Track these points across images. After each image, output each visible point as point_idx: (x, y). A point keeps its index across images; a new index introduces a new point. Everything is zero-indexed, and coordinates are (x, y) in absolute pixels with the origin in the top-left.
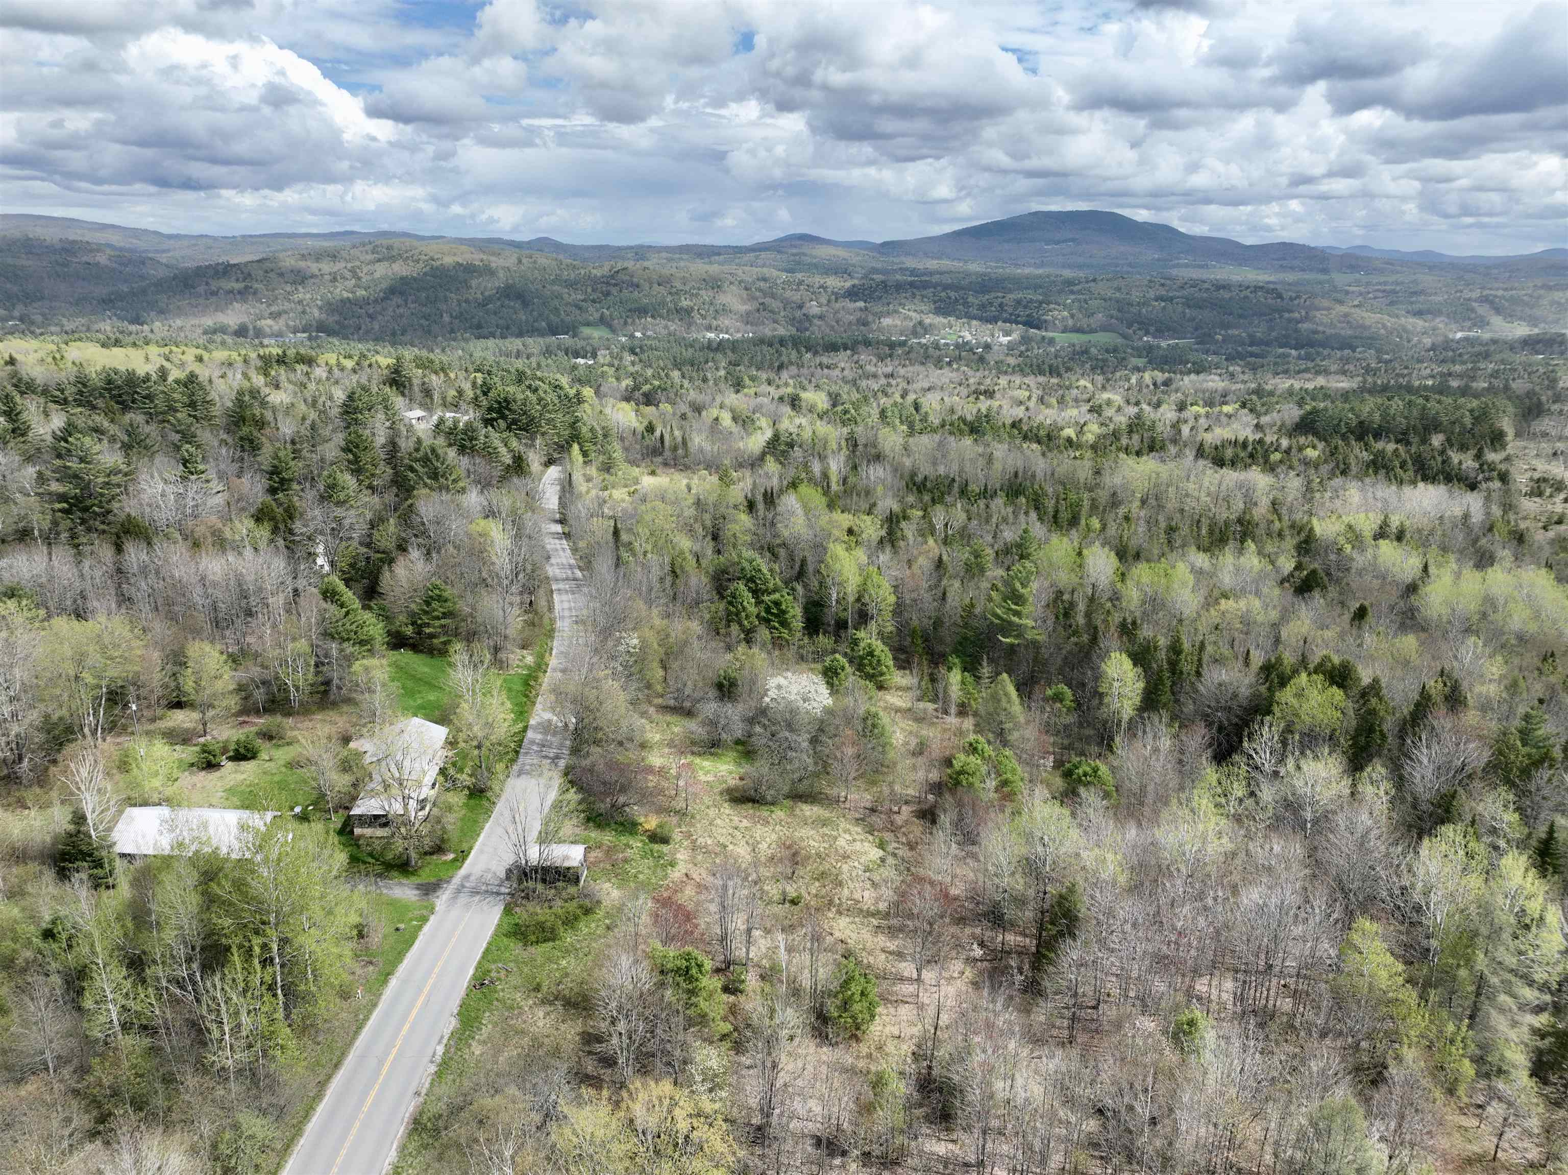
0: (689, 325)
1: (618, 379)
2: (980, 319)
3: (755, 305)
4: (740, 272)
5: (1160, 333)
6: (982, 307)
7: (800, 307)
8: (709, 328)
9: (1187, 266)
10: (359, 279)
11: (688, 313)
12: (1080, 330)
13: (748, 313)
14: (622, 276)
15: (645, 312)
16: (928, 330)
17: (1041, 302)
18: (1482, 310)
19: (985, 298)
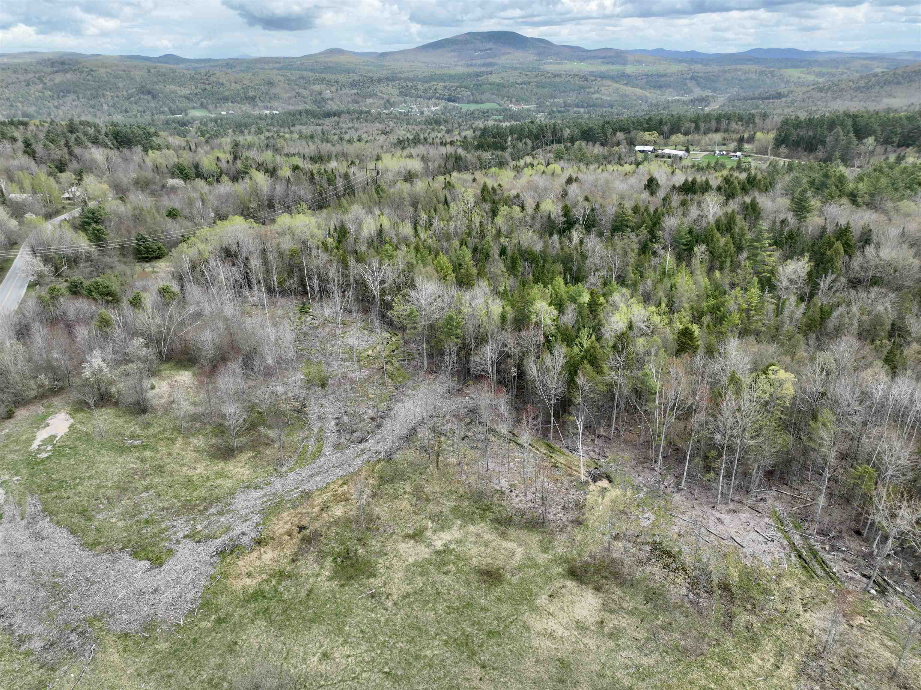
0: (254, 106)
2: (423, 98)
3: (294, 93)
4: (289, 74)
5: (518, 102)
6: (425, 91)
7: (320, 94)
8: (266, 108)
9: (551, 63)
10: (45, 84)
11: (253, 99)
12: (476, 102)
13: (289, 98)
14: (213, 79)
15: (228, 100)
16: (392, 105)
17: (457, 87)
18: (691, 84)
19: (426, 85)
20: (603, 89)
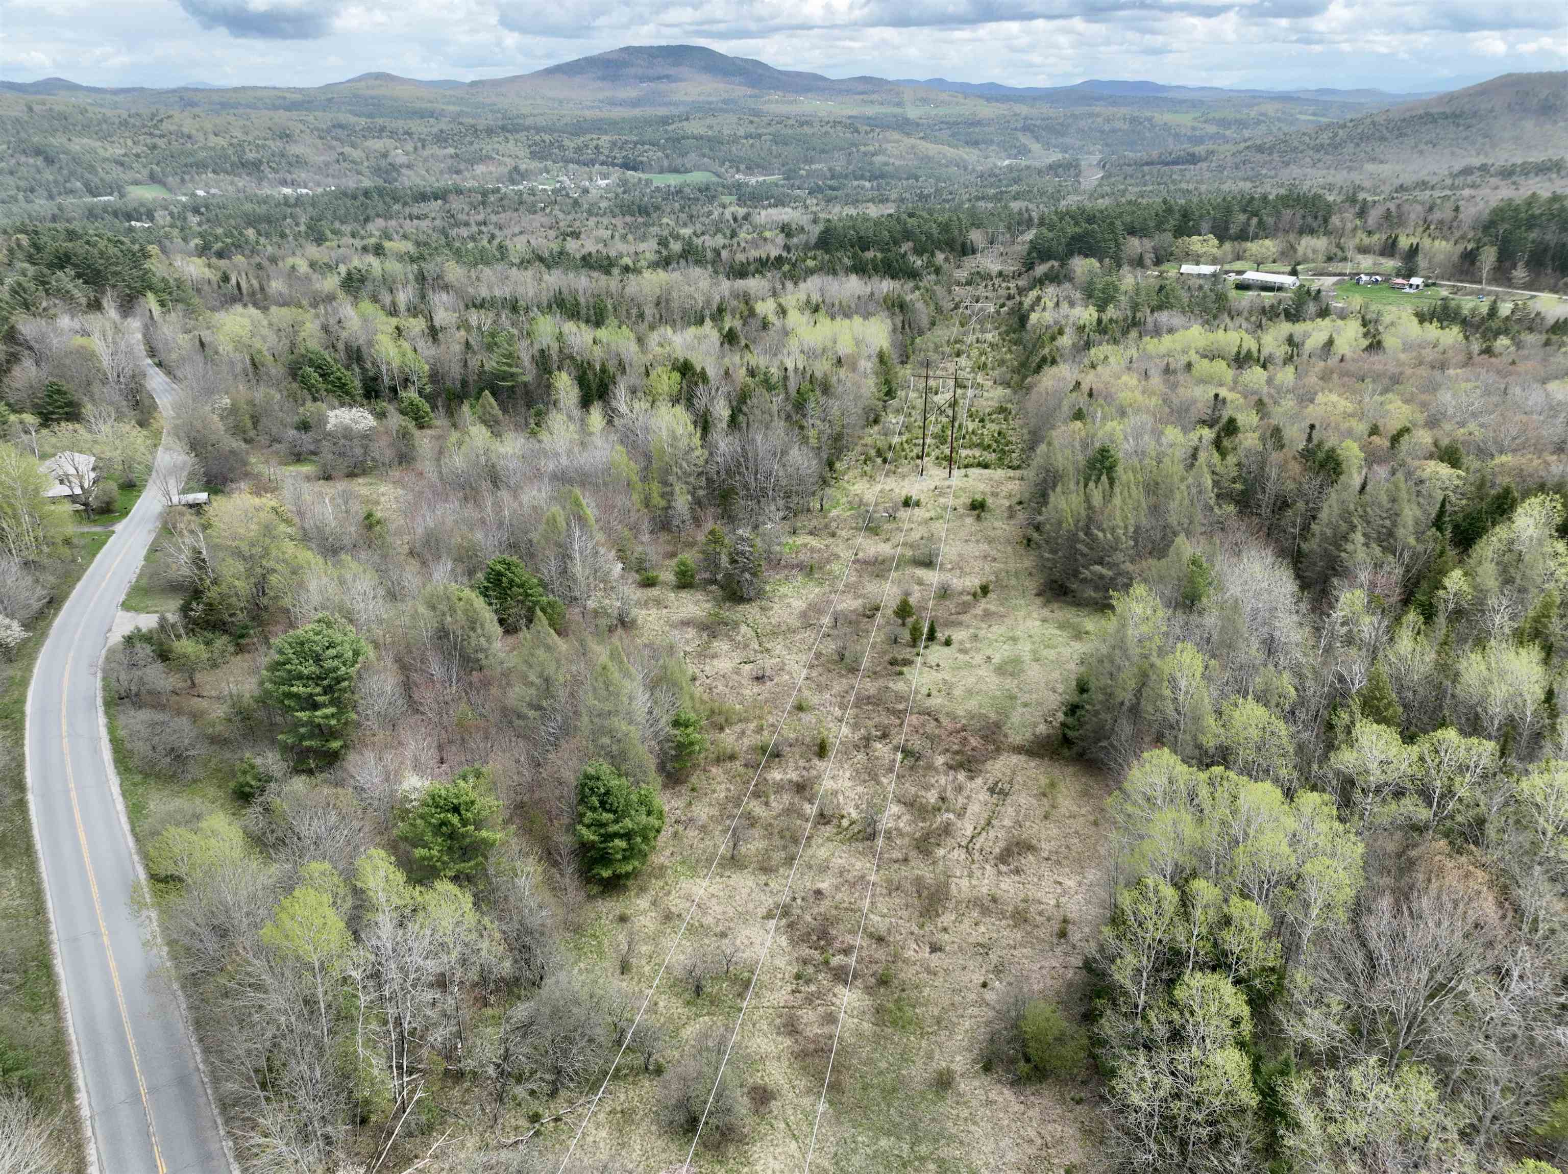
0: (261, 179)
1: (185, 239)
2: (578, 162)
3: (334, 155)
4: (311, 118)
5: (750, 169)
6: (578, 150)
7: (385, 156)
8: (284, 183)
9: (777, 102)
11: (256, 166)
12: (676, 171)
13: (327, 164)
14: (166, 126)
15: (205, 166)
16: (524, 175)
17: (636, 144)
18: (1025, 139)
19: (580, 141)
20: (889, 146)
